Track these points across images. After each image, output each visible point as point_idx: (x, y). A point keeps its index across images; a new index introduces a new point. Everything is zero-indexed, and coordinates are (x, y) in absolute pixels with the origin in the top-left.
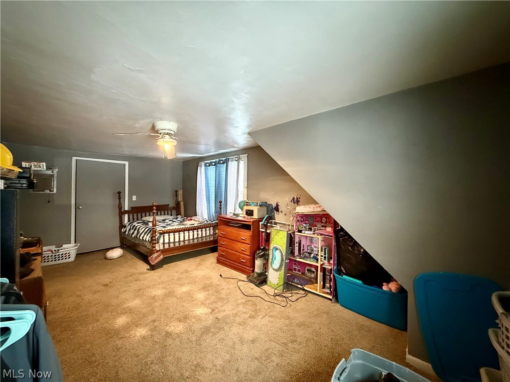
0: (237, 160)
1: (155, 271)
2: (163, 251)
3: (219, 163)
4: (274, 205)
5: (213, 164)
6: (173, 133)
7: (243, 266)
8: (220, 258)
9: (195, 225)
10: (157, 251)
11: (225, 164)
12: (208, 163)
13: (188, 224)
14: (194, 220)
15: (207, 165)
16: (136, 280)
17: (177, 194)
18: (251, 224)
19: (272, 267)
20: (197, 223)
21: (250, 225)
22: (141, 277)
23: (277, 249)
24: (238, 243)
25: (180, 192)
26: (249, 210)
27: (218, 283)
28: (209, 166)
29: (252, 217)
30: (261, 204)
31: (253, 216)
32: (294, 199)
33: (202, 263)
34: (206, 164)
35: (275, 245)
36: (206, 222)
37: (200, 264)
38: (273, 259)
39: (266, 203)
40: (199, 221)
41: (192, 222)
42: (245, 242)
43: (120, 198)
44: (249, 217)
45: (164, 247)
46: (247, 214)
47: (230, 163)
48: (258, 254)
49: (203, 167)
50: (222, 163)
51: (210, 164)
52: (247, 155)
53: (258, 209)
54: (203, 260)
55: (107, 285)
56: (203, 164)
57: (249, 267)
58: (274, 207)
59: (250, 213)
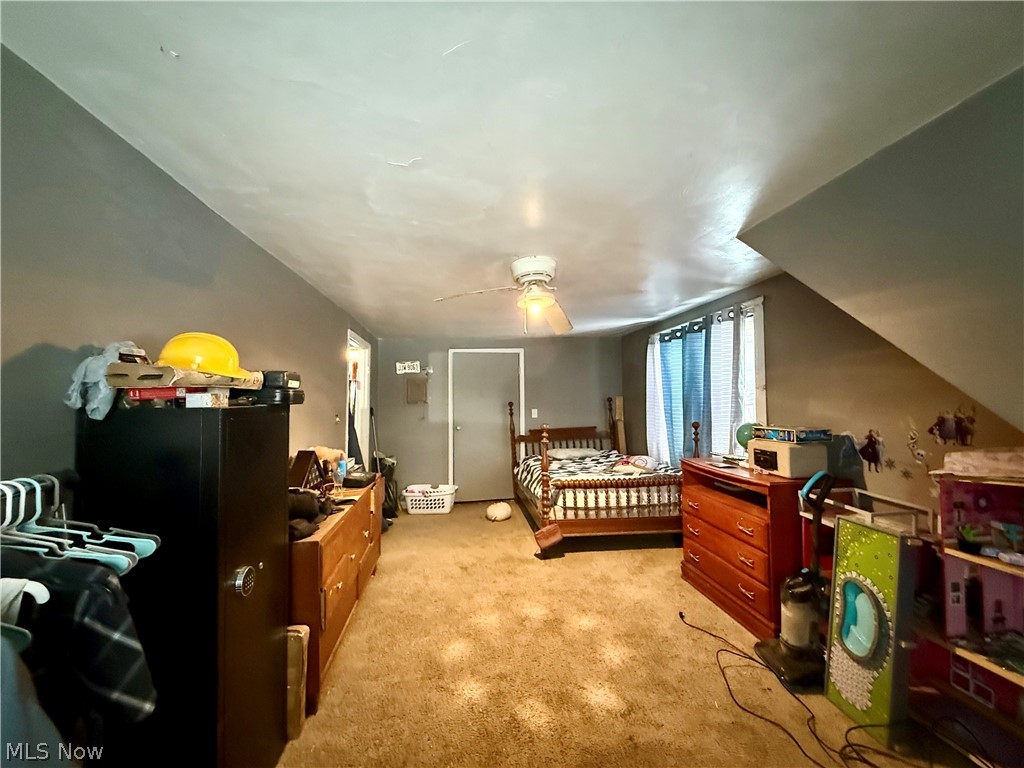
0: (732, 319)
1: (548, 561)
2: (564, 524)
3: (691, 330)
4: (859, 440)
5: (678, 334)
6: (547, 279)
7: (747, 607)
8: (690, 566)
9: (636, 476)
10: (551, 523)
11: (704, 331)
12: (667, 335)
13: (622, 472)
14: (634, 464)
15: (667, 338)
16: (509, 573)
17: (610, 405)
18: (766, 492)
19: (843, 644)
20: (640, 470)
21: (764, 497)
22: (520, 569)
23: (859, 589)
24: (732, 539)
25: (619, 403)
26: (764, 452)
27: (670, 634)
28: (670, 340)
29: (775, 472)
30: (803, 436)
31: (776, 469)
32: (941, 422)
33: (646, 568)
34: (662, 338)
35: (854, 574)
36: (663, 470)
37: (640, 570)
38: (848, 619)
39: (825, 432)
40: (643, 468)
41: (629, 468)
42: (751, 540)
43: (511, 414)
44: (766, 472)
45: (565, 515)
46: (757, 462)
47: (714, 328)
48: (790, 587)
49: (658, 345)
50: (697, 331)
51: (673, 336)
52: (761, 299)
53: (792, 450)
54: (651, 560)
55: (466, 569)
56: (657, 337)
57: (763, 616)
58: (858, 447)
59: (766, 460)
